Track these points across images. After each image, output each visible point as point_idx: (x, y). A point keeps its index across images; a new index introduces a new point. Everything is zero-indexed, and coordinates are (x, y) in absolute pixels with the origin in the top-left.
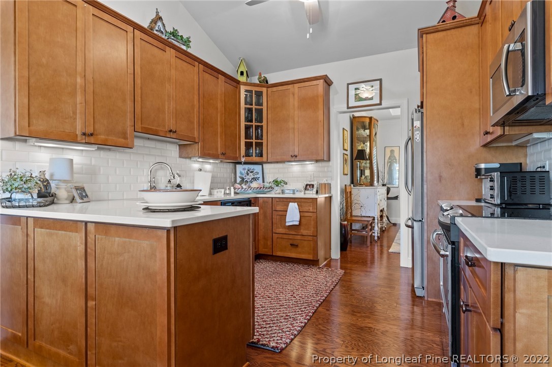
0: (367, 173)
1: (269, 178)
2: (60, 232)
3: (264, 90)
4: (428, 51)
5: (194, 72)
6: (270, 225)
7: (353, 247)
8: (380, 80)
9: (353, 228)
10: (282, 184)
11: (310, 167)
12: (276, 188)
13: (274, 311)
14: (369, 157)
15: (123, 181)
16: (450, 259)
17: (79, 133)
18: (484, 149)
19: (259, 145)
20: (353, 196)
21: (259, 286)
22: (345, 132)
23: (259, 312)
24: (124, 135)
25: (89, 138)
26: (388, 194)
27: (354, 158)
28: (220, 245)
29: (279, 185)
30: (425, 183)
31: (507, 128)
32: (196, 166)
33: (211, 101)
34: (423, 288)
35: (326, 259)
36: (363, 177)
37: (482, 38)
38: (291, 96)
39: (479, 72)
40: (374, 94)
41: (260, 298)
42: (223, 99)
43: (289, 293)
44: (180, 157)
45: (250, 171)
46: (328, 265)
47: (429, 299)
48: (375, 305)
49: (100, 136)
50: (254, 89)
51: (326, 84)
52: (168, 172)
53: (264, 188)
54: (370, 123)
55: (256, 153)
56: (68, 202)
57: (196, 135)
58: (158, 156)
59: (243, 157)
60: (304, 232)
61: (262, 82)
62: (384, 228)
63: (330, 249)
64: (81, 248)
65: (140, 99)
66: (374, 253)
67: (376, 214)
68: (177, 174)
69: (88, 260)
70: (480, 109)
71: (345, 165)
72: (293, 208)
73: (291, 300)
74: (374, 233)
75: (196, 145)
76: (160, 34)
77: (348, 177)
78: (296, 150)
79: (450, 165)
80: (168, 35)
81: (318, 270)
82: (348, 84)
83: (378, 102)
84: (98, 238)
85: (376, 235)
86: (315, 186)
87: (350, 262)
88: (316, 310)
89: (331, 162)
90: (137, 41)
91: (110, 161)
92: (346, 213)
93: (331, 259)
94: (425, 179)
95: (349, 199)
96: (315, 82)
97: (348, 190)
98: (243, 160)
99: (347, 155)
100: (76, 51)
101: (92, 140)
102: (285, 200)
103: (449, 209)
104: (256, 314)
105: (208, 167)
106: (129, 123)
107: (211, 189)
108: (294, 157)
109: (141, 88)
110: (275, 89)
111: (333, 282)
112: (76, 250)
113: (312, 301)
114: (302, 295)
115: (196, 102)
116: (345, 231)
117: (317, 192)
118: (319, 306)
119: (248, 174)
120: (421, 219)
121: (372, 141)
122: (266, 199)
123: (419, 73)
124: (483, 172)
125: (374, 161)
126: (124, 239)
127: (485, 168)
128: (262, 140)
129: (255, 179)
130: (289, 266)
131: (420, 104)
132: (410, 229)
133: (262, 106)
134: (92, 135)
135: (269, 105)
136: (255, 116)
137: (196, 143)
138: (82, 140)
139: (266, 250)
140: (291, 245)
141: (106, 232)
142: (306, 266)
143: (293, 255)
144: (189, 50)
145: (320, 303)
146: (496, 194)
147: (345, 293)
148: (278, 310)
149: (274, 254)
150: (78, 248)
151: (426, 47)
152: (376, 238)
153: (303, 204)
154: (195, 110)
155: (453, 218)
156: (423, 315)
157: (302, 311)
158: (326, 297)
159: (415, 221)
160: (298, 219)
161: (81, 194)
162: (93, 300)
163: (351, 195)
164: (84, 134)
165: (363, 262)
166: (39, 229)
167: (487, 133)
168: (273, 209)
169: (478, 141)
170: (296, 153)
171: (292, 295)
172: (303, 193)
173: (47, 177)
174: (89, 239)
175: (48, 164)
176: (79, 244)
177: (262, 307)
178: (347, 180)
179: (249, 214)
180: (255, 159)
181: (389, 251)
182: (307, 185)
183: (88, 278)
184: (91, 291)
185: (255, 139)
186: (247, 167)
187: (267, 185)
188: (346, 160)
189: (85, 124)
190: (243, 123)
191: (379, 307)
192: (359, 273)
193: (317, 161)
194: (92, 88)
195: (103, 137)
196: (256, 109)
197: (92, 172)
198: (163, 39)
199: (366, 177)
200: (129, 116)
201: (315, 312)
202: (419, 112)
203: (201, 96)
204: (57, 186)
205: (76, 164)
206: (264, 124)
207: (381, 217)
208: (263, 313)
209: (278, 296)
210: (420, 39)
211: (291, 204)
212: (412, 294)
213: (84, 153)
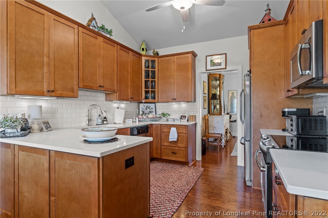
0: (218, 107)
1: (159, 112)
2: (34, 154)
3: (156, 59)
4: (254, 40)
5: (114, 50)
6: (160, 140)
7: (209, 153)
8: (226, 54)
9: (209, 140)
10: (167, 116)
11: (184, 105)
12: (163, 118)
13: (162, 196)
14: (219, 97)
15: (72, 116)
16: (266, 173)
17: (45, 90)
18: (288, 99)
19: (153, 92)
20: (209, 122)
21: (153, 179)
22: (205, 83)
23: (153, 196)
24: (73, 90)
25: (51, 93)
26: (230, 119)
27: (210, 99)
28: (130, 163)
29: (165, 116)
30: (252, 118)
31: (300, 90)
32: (116, 105)
33: (125, 67)
34: (251, 181)
35: (193, 160)
36: (216, 110)
37: (286, 33)
38: (172, 63)
39: (284, 53)
40: (222, 60)
41: (153, 187)
42: (132, 65)
43: (171, 184)
44: (106, 100)
45: (148, 108)
46: (194, 165)
47: (254, 188)
48: (222, 191)
49: (58, 92)
50: (150, 59)
51: (193, 56)
52: (99, 110)
53: (156, 118)
54: (219, 78)
55: (151, 97)
56: (39, 131)
57: (115, 88)
58: (93, 100)
59: (144, 99)
60: (180, 145)
61: (155, 54)
62: (228, 140)
63: (196, 154)
64: (46, 165)
65: (82, 68)
66: (222, 156)
67: (223, 132)
68: (104, 111)
69: (51, 173)
70: (285, 75)
71: (205, 103)
72: (173, 130)
73: (172, 188)
74: (222, 143)
75: (116, 93)
76: (94, 29)
77: (207, 110)
78: (175, 95)
79: (267, 108)
80: (99, 28)
81: (188, 168)
82: (207, 56)
83: (224, 67)
84: (57, 160)
85: (223, 144)
86: (187, 117)
87: (207, 162)
88: (187, 195)
89: (196, 103)
90: (80, 34)
91: (64, 105)
92: (205, 132)
93: (196, 160)
94: (252, 116)
95: (207, 124)
96: (186, 55)
97: (206, 118)
98: (144, 101)
99: (206, 97)
100: (44, 42)
101: (53, 94)
102: (169, 126)
103: (266, 138)
104: (151, 198)
105: (123, 106)
106: (75, 83)
107: (125, 119)
108: (174, 100)
109: (83, 61)
110: (162, 59)
111: (197, 176)
112: (43, 166)
113: (185, 189)
114: (179, 185)
115: (115, 68)
116: (204, 142)
117: (188, 120)
118: (189, 192)
119: (146, 109)
120: (250, 140)
121: (221, 88)
122: (157, 125)
123: (249, 50)
124: (287, 114)
125: (222, 100)
126: (72, 162)
127: (288, 111)
128: (155, 89)
129: (151, 112)
130: (171, 166)
131: (249, 70)
132: (243, 145)
133: (155, 69)
134: (53, 91)
135: (159, 68)
136: (150, 75)
137: (116, 92)
138: (47, 95)
139: (157, 155)
140: (172, 152)
141: (61, 157)
142: (181, 166)
143: (173, 159)
144: (111, 37)
145: (189, 190)
146: (294, 129)
147: (204, 184)
148: (164, 195)
149: (162, 158)
150: (45, 165)
151: (253, 37)
152: (223, 147)
153: (179, 128)
154: (115, 73)
155: (268, 149)
156: (251, 198)
157: (178, 196)
158: (193, 187)
159: (246, 141)
160: (177, 138)
161: (47, 126)
162: (53, 197)
163: (208, 121)
164: (49, 91)
165: (215, 163)
166: (21, 152)
167: (289, 91)
168: (162, 131)
169: (284, 93)
170: (175, 98)
171: (172, 185)
172: (179, 121)
173: (26, 117)
174: (51, 160)
175: (27, 109)
176: (45, 162)
177: (155, 193)
178: (206, 111)
179: (147, 143)
180: (150, 100)
181: (231, 155)
182: (182, 116)
183: (51, 183)
184: (52, 191)
185: (151, 89)
186: (146, 105)
187: (158, 116)
188: (205, 100)
189: (49, 85)
190: (144, 79)
191: (224, 193)
192: (213, 170)
193: (188, 102)
194: (53, 63)
195: (60, 92)
196: (151, 71)
197: (53, 112)
198: (96, 31)
199: (217, 109)
200: (76, 79)
201: (186, 196)
202: (249, 76)
203: (119, 64)
204: (32, 122)
205: (44, 108)
206: (156, 79)
207: (226, 132)
208: (155, 197)
209: (164, 185)
210: (249, 32)
211: (172, 128)
212: (244, 184)
213: (48, 101)
